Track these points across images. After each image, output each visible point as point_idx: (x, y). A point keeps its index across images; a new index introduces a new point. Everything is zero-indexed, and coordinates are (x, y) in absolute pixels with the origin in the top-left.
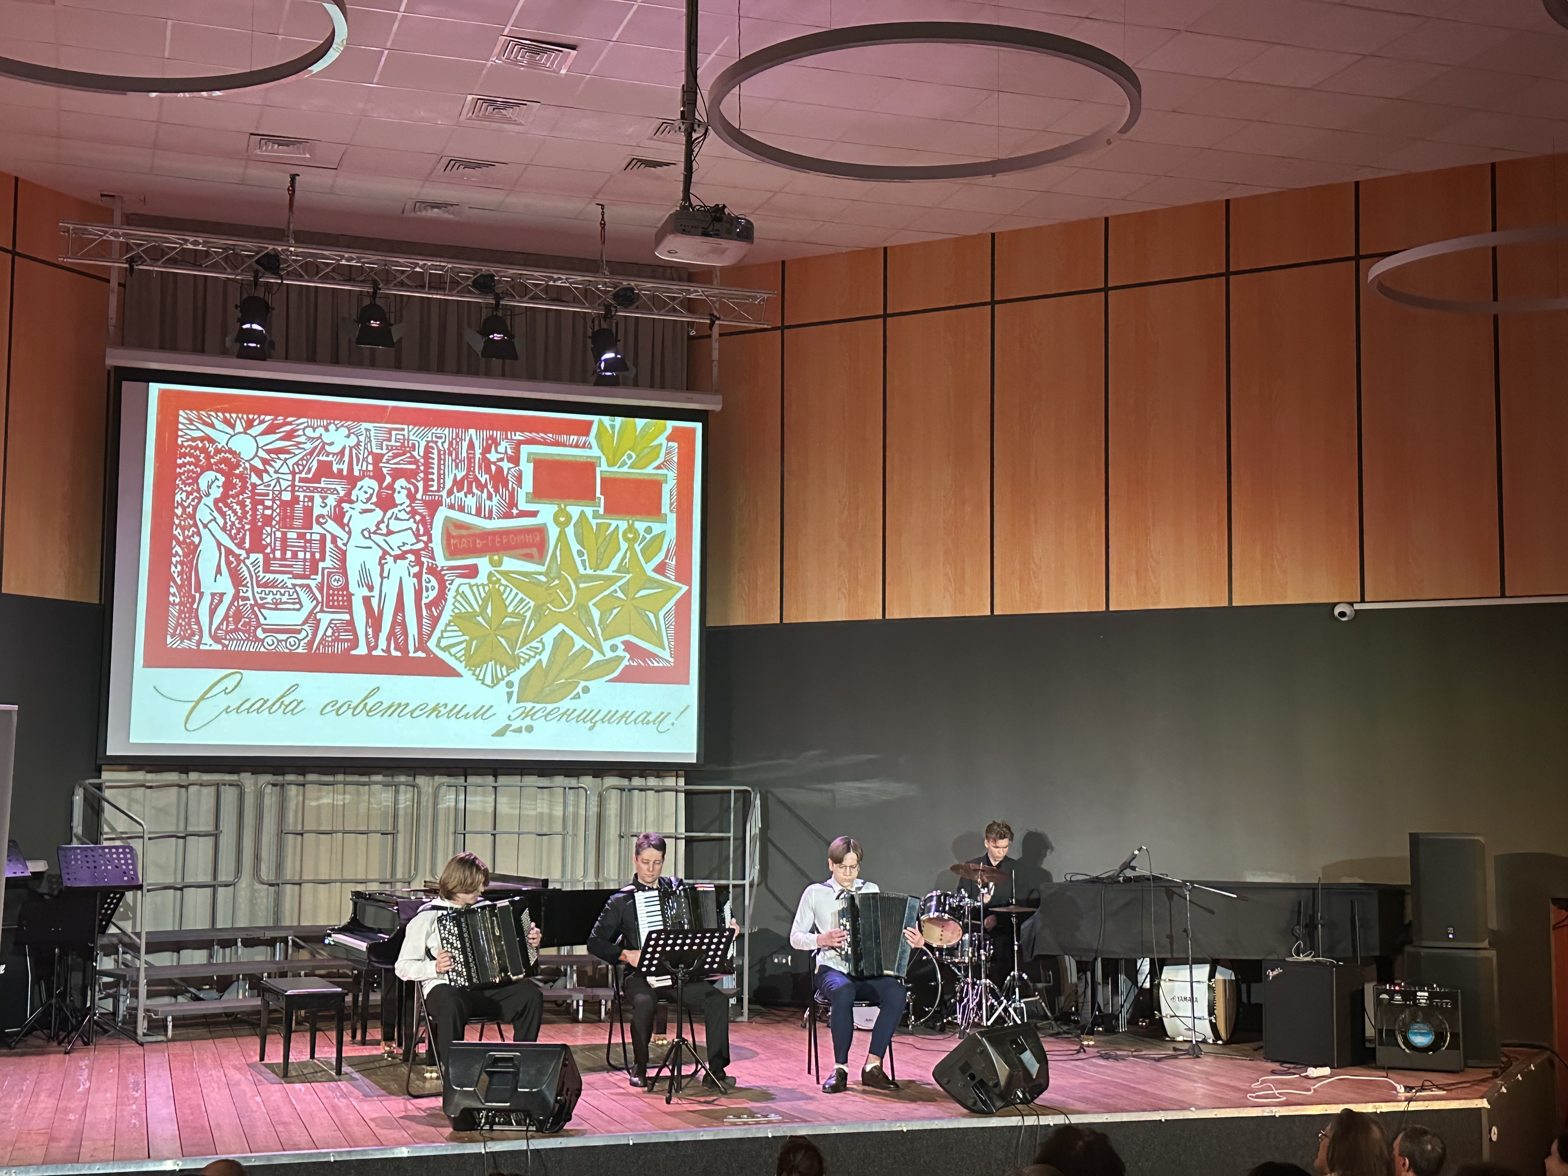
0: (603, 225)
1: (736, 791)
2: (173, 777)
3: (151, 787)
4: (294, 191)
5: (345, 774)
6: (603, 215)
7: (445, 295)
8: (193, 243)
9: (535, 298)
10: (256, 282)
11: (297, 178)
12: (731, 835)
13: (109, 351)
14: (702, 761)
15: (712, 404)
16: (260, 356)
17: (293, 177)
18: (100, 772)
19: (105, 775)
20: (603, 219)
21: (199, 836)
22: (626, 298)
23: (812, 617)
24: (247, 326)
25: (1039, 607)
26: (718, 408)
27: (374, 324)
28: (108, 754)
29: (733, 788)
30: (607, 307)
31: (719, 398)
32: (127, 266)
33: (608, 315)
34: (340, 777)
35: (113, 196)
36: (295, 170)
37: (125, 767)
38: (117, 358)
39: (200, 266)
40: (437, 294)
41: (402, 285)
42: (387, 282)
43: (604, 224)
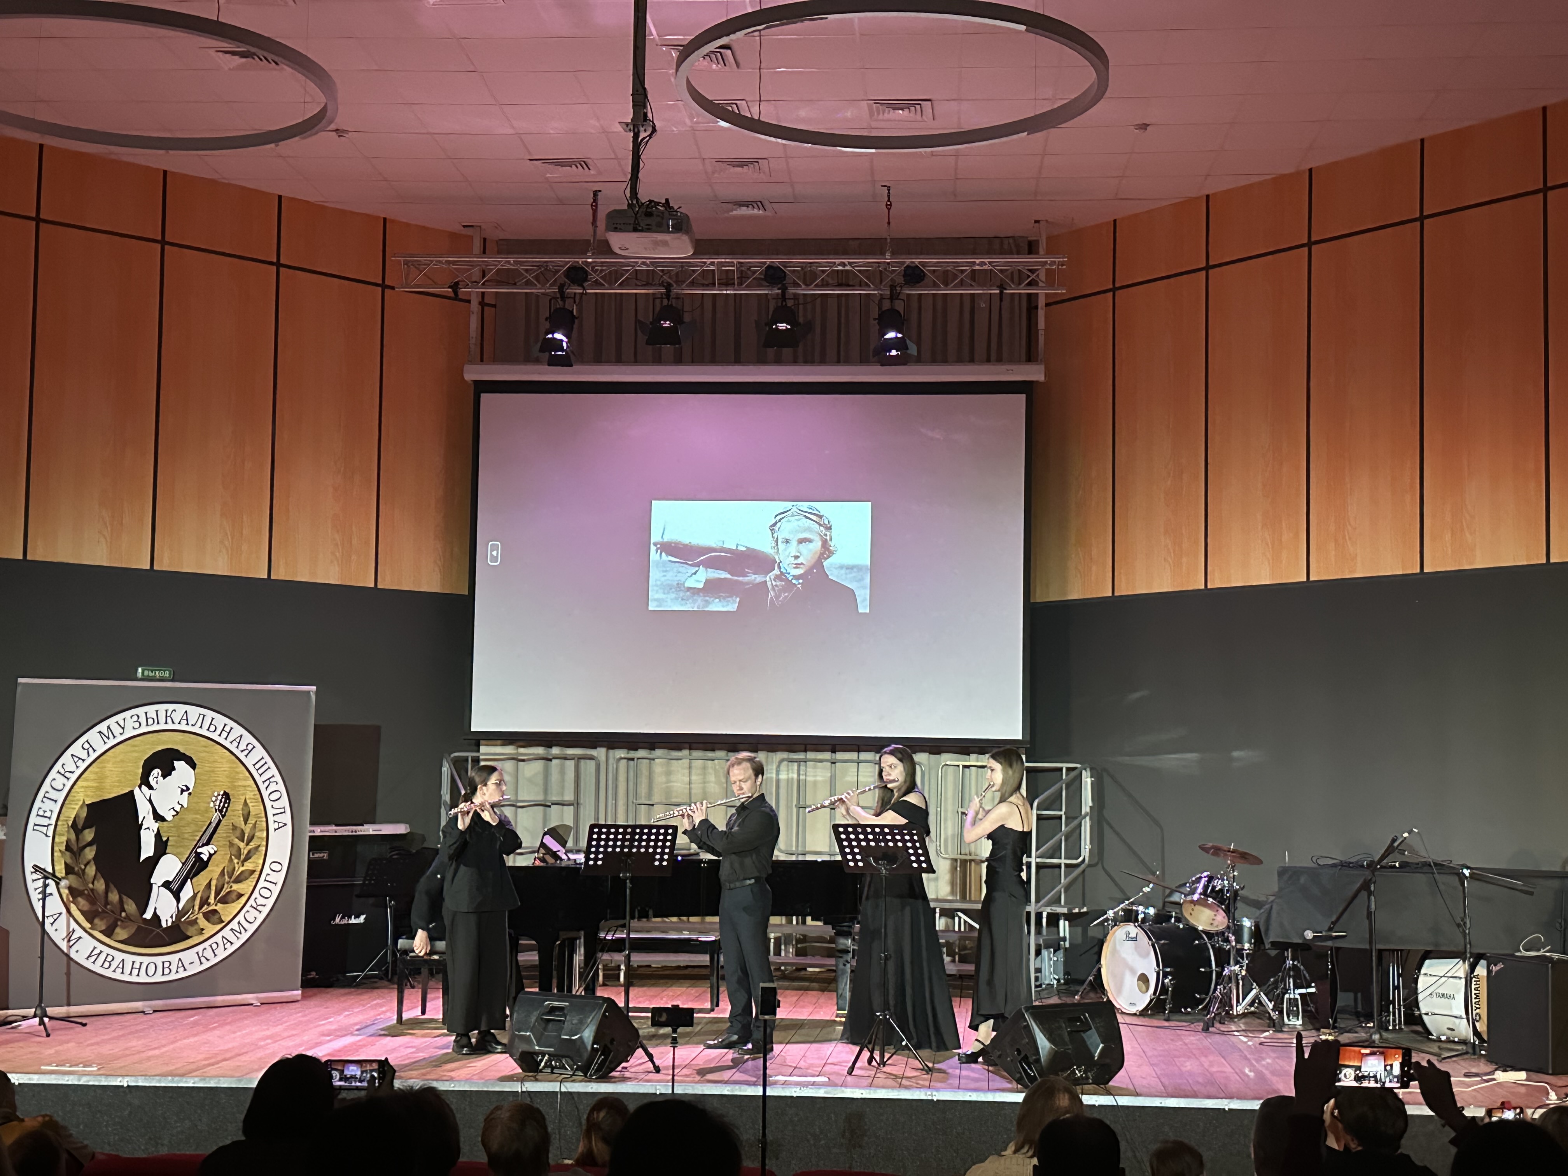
0: (889, 206)
1: (1068, 769)
2: (540, 751)
3: (523, 760)
4: (596, 206)
5: (690, 749)
6: (889, 196)
7: (734, 290)
8: (506, 262)
9: (824, 285)
10: (563, 296)
11: (599, 193)
12: (1062, 813)
13: (467, 367)
14: (1028, 738)
15: (1034, 373)
16: (565, 362)
17: (595, 193)
18: (478, 745)
19: (483, 749)
20: (889, 200)
21: (563, 805)
22: (914, 276)
23: (1142, 589)
24: (550, 336)
25: (1354, 571)
26: (1042, 378)
27: (666, 324)
28: (473, 729)
29: (1064, 766)
30: (892, 287)
31: (1042, 368)
32: (450, 290)
33: (894, 296)
34: (686, 752)
35: (472, 226)
36: (596, 187)
37: (499, 742)
38: (474, 373)
39: (515, 284)
40: (726, 290)
41: (693, 284)
42: (679, 282)
43: (891, 205)
